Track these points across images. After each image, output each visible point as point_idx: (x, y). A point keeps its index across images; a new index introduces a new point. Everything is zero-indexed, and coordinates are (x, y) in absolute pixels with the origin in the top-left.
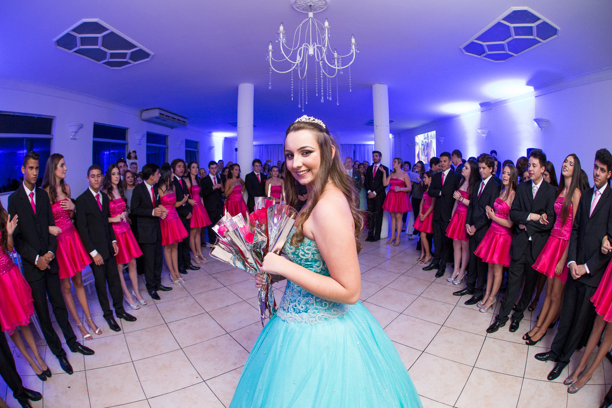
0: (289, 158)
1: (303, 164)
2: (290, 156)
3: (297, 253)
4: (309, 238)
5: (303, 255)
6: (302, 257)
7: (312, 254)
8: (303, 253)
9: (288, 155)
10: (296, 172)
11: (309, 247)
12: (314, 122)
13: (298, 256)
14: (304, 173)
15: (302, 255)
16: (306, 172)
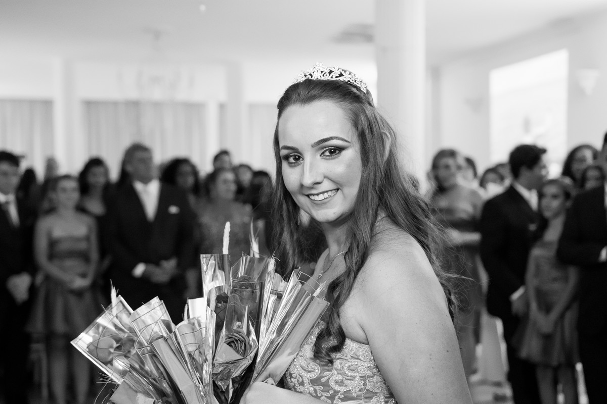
0: (290, 163)
1: (325, 177)
2: (291, 160)
3: (323, 380)
4: (353, 340)
5: (341, 383)
6: (337, 388)
7: (363, 378)
8: (340, 378)
9: (287, 158)
10: (308, 196)
11: (354, 362)
12: (341, 79)
13: (326, 385)
14: (326, 195)
15: (337, 382)
16: (330, 193)
